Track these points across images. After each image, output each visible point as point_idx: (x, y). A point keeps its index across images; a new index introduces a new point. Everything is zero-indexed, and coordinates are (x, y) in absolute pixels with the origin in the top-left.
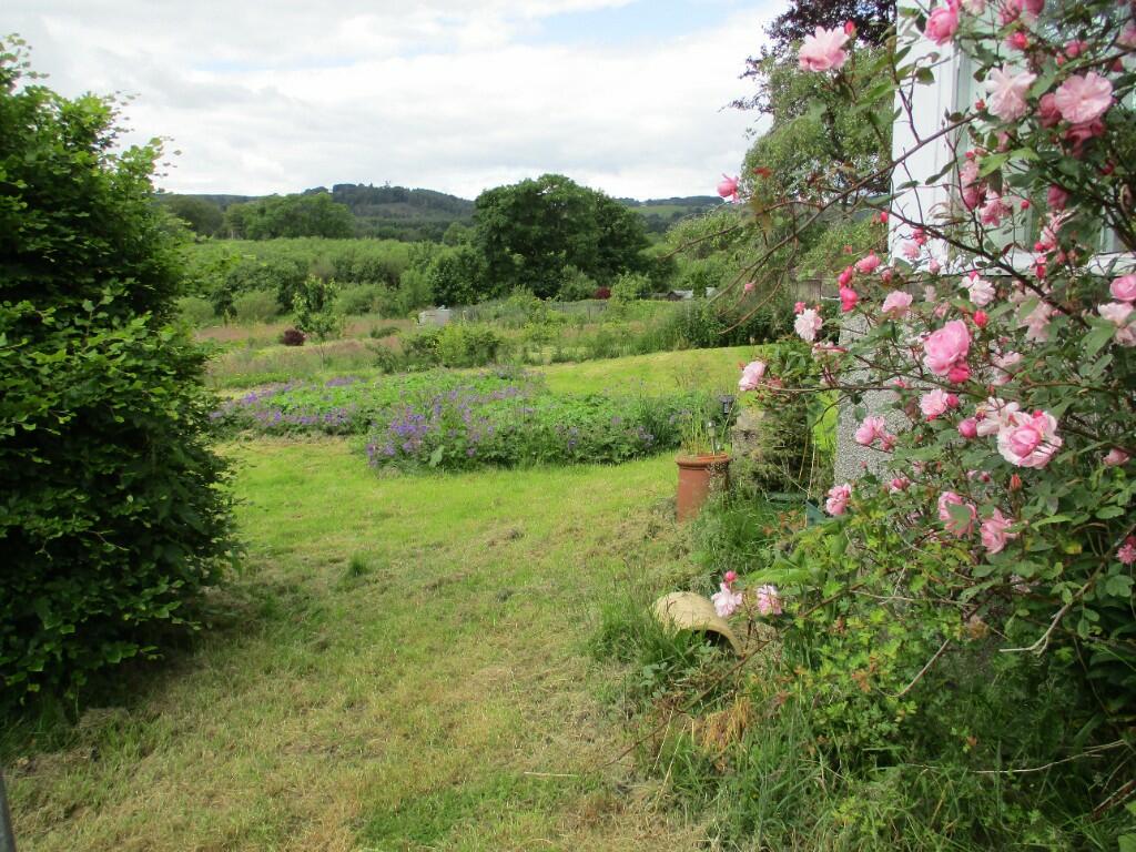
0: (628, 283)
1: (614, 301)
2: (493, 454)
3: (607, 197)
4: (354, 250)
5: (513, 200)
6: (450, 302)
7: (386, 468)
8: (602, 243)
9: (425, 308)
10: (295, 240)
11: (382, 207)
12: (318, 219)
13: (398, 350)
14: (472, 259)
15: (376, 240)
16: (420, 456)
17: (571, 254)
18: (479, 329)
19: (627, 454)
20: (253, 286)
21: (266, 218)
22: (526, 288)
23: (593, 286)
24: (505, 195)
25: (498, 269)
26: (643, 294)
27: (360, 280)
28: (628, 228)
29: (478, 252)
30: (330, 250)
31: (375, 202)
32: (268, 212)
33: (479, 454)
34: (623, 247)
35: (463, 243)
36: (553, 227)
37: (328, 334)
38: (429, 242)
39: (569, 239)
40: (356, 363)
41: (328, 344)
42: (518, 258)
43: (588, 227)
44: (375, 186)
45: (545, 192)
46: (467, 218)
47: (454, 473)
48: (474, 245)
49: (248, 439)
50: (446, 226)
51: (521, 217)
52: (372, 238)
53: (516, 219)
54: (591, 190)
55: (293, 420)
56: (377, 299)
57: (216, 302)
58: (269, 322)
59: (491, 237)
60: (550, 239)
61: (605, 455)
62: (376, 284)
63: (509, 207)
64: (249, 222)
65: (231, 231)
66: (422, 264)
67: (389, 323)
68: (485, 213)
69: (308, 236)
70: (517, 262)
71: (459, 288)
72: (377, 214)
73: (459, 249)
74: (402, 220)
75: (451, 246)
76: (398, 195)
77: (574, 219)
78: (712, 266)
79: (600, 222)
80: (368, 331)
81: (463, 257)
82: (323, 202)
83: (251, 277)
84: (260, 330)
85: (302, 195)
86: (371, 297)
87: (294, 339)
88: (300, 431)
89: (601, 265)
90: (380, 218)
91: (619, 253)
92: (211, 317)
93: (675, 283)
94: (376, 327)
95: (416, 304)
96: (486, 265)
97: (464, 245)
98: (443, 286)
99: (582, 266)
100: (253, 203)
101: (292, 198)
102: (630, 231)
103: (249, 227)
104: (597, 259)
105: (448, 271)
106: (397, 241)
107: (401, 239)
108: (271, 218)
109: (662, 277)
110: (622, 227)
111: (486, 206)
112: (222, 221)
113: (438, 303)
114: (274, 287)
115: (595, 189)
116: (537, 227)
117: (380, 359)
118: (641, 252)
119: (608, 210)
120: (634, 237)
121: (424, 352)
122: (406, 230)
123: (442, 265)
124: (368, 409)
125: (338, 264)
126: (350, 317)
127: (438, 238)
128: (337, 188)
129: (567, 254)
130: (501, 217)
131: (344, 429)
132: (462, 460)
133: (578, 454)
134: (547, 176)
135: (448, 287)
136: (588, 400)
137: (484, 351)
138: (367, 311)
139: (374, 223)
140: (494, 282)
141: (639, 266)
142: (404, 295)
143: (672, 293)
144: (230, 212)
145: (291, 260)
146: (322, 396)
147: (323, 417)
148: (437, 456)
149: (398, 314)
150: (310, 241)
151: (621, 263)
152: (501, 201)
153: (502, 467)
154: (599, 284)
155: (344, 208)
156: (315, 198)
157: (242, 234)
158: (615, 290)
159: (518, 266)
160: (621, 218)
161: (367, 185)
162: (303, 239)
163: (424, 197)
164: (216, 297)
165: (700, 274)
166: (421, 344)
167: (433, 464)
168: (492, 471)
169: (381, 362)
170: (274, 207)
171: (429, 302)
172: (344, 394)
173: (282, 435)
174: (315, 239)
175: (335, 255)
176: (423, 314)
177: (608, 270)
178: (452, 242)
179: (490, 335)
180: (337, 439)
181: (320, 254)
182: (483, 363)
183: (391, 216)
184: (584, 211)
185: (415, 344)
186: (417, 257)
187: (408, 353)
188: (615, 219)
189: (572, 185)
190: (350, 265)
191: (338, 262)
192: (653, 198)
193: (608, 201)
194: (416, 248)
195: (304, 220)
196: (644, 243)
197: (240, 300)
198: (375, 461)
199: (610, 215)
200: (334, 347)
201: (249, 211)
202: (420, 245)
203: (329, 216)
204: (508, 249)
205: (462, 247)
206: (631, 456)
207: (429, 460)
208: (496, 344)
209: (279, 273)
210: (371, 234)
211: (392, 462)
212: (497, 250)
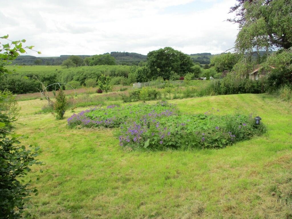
0: (189, 76)
1: (185, 81)
2: (170, 143)
3: (182, 53)
4: (116, 68)
5: (157, 54)
6: (140, 81)
7: (126, 146)
8: (181, 65)
9: (134, 83)
10: (101, 66)
11: (123, 57)
12: (107, 61)
13: (128, 95)
14: (146, 70)
15: (121, 65)
16: (140, 143)
17: (173, 68)
18: (151, 89)
19: (225, 143)
20: (90, 78)
21: (94, 61)
22: (161, 77)
23: (179, 76)
24: (155, 53)
25: (153, 72)
26: (193, 78)
27: (117, 75)
28: (188, 61)
29: (148, 68)
30: (109, 68)
31: (121, 56)
32: (94, 59)
33: (164, 143)
34: (187, 66)
35: (144, 66)
36: (168, 61)
37: (108, 90)
38: (135, 66)
39: (172, 64)
40: (116, 99)
41: (109, 93)
42: (158, 69)
43: (177, 61)
44: (121, 52)
45: (166, 52)
46: (144, 60)
47: (154, 151)
48: (147, 66)
49: (79, 128)
50: (139, 62)
51: (159, 59)
52: (120, 65)
53: (158, 59)
54: (178, 51)
55: (94, 122)
56: (122, 80)
57: (81, 82)
58: (93, 87)
59: (151, 64)
60: (167, 64)
61: (216, 144)
62: (121, 77)
63: (156, 56)
64: (90, 61)
65: (86, 64)
66: (133, 71)
67: (125, 87)
68: (150, 58)
69: (104, 65)
70: (158, 71)
71: (143, 77)
72: (121, 59)
73: (143, 67)
74: (128, 60)
75: (141, 67)
76: (127, 54)
77: (173, 59)
78: (211, 70)
79: (180, 59)
80: (119, 89)
81: (144, 69)
82: (108, 56)
83: (89, 75)
84: (91, 89)
85: (103, 55)
86: (120, 80)
87: (100, 91)
88: (96, 126)
89: (181, 71)
90: (123, 60)
91: (186, 68)
92: (80, 86)
93: (201, 75)
94: (122, 88)
95: (132, 82)
96: (150, 71)
97: (145, 66)
98: (139, 77)
99: (176, 71)
100: (91, 57)
101: (100, 55)
102: (188, 62)
103: (90, 63)
104: (180, 69)
105: (140, 73)
106: (127, 66)
107: (128, 65)
108: (95, 61)
109: (197, 74)
110: (186, 61)
111: (150, 56)
112: (83, 61)
113: (138, 81)
114: (95, 78)
115: (179, 51)
116: (164, 61)
117: (123, 98)
118: (191, 67)
119: (182, 56)
120: (189, 63)
121: (136, 96)
122: (129, 63)
123: (139, 71)
124: (119, 118)
125: (112, 72)
126: (115, 85)
127: (137, 65)
128: (112, 53)
129: (172, 68)
130: (154, 59)
131: (111, 126)
132: (157, 146)
133: (206, 144)
134: (166, 47)
135: (140, 77)
136: (199, 117)
137: (154, 96)
138: (119, 84)
139: (121, 61)
140: (152, 76)
141: (191, 71)
142: (129, 80)
143: (200, 78)
144: (85, 59)
145: (100, 71)
146: (104, 113)
147: (104, 121)
148: (147, 144)
149: (127, 85)
150: (105, 66)
151: (186, 70)
152: (154, 54)
153: (174, 148)
154: (180, 76)
155: (113, 57)
156: (106, 55)
157: (88, 65)
158: (185, 77)
159: (159, 71)
160: (186, 58)
161: (119, 52)
162: (103, 65)
163: (133, 55)
164: (81, 80)
165: (208, 73)
166: (134, 94)
167: (145, 147)
168: (169, 150)
169: (123, 99)
170: (96, 58)
171: (135, 81)
172: (112, 112)
173: (90, 127)
174: (106, 65)
175: (111, 69)
176: (134, 84)
177: (183, 72)
178: (141, 66)
179: (155, 91)
180: (109, 129)
181: (107, 69)
182: (153, 99)
183: (125, 60)
184: (176, 57)
185: (133, 94)
186: (132, 70)
187: (131, 96)
188: (184, 59)
189: (173, 50)
190: (115, 72)
191: (112, 71)
192: (192, 54)
193: (183, 54)
194: (132, 67)
195: (103, 61)
196: (192, 65)
197: (87, 81)
198: (122, 143)
199: (183, 57)
200: (110, 94)
201: (90, 59)
202: (133, 67)
203: (109, 60)
204: (156, 67)
205: (144, 67)
206: (227, 144)
207: (144, 145)
208: (157, 93)
209: (97, 74)
210: (120, 64)
211: (129, 144)
212: (153, 67)
